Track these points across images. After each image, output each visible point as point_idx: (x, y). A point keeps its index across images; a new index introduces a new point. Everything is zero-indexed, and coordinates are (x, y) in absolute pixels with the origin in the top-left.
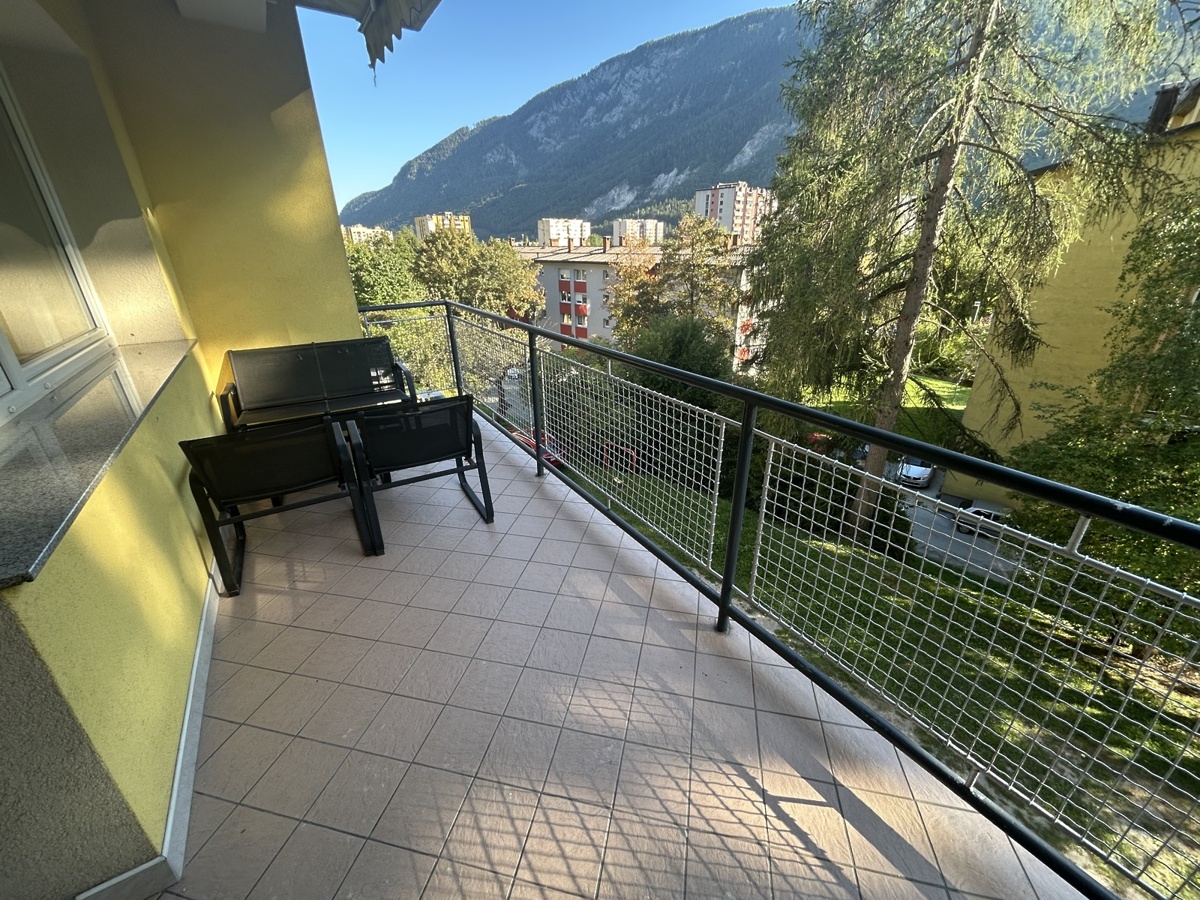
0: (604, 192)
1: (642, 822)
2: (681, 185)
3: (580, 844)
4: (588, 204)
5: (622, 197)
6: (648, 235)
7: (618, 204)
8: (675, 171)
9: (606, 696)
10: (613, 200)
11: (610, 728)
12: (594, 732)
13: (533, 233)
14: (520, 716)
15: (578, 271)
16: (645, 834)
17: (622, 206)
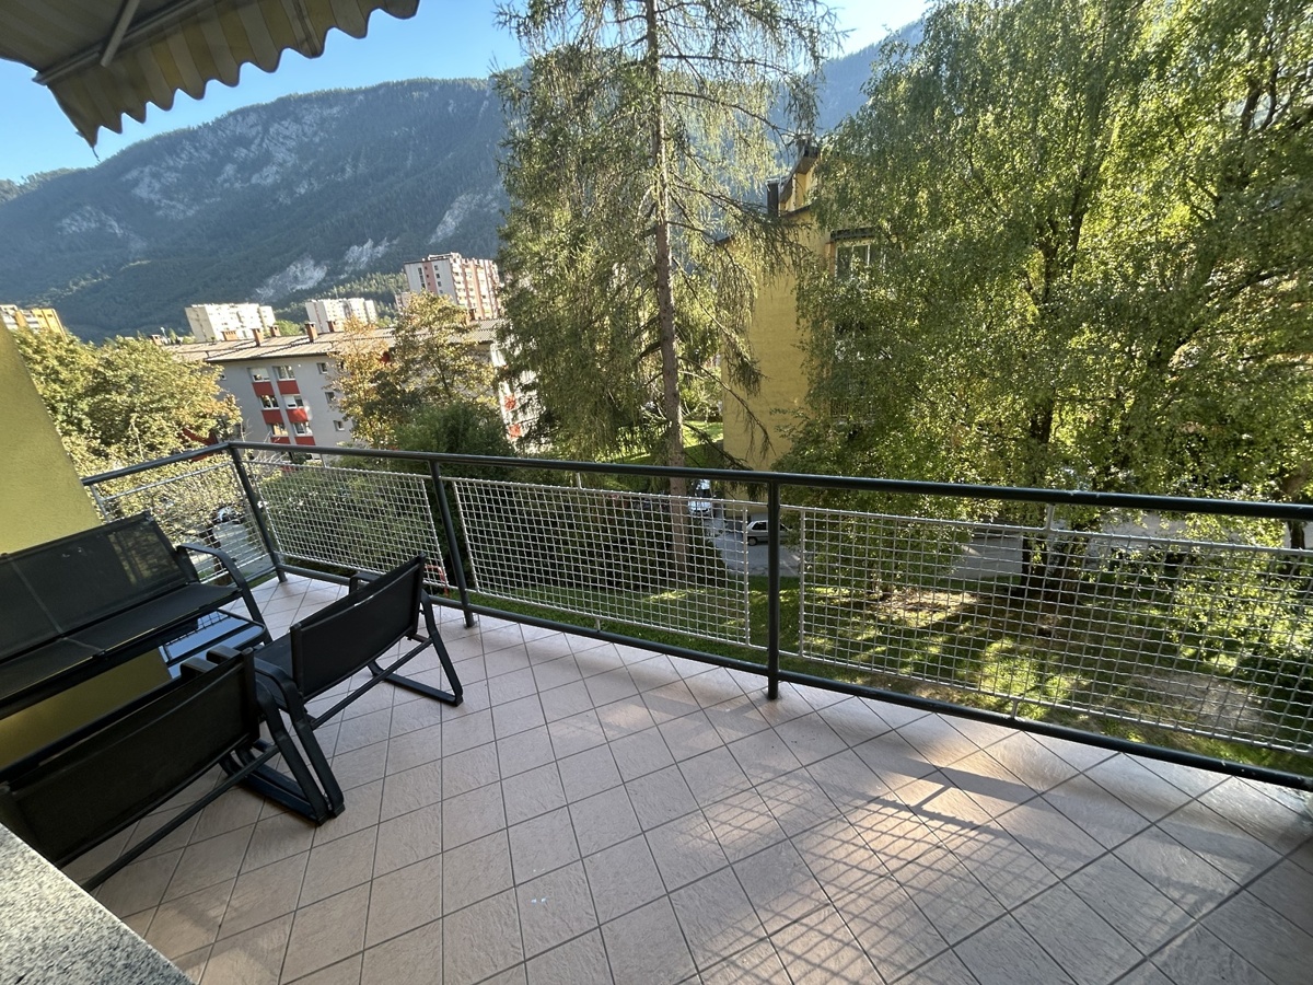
0: (282, 268)
1: (860, 895)
2: (382, 258)
3: (836, 953)
4: (261, 282)
5: (308, 274)
6: (357, 316)
7: (303, 282)
8: (369, 244)
9: (739, 811)
10: (296, 278)
11: (768, 836)
12: (759, 849)
13: (180, 324)
14: (685, 883)
15: (279, 368)
16: (871, 903)
17: (310, 284)
